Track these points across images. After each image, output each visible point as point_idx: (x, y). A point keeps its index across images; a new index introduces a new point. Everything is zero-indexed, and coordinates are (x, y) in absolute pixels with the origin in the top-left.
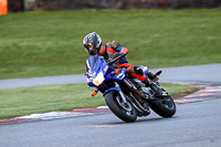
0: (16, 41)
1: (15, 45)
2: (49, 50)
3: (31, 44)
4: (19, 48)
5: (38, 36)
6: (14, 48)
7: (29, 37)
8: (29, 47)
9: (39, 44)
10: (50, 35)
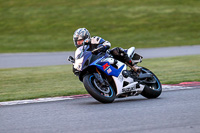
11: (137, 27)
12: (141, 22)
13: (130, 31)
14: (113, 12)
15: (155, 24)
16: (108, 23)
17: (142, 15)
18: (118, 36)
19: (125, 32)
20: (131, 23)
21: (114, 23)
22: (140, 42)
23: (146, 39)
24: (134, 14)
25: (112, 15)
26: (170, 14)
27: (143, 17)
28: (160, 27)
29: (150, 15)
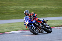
0: (47, 6)
1: (47, 8)
2: (56, 9)
3: (51, 7)
4: (48, 8)
5: (54, 5)
6: (46, 9)
7: (52, 5)
8: (51, 8)
9: (54, 7)
10: (57, 5)
11: (13, 13)
12: (14, 11)
13: (11, 14)
14: (6, 8)
15: (19, 12)
16: (4, 11)
17: (14, 9)
18: (7, 15)
19: (9, 14)
20: (11, 12)
21: (6, 12)
22: (14, 17)
23: (16, 16)
24: (12, 9)
25: (5, 9)
26: (23, 9)
27: (15, 10)
28: (20, 13)
29: (17, 9)
